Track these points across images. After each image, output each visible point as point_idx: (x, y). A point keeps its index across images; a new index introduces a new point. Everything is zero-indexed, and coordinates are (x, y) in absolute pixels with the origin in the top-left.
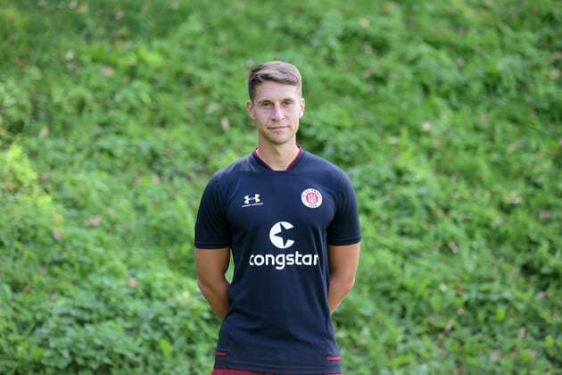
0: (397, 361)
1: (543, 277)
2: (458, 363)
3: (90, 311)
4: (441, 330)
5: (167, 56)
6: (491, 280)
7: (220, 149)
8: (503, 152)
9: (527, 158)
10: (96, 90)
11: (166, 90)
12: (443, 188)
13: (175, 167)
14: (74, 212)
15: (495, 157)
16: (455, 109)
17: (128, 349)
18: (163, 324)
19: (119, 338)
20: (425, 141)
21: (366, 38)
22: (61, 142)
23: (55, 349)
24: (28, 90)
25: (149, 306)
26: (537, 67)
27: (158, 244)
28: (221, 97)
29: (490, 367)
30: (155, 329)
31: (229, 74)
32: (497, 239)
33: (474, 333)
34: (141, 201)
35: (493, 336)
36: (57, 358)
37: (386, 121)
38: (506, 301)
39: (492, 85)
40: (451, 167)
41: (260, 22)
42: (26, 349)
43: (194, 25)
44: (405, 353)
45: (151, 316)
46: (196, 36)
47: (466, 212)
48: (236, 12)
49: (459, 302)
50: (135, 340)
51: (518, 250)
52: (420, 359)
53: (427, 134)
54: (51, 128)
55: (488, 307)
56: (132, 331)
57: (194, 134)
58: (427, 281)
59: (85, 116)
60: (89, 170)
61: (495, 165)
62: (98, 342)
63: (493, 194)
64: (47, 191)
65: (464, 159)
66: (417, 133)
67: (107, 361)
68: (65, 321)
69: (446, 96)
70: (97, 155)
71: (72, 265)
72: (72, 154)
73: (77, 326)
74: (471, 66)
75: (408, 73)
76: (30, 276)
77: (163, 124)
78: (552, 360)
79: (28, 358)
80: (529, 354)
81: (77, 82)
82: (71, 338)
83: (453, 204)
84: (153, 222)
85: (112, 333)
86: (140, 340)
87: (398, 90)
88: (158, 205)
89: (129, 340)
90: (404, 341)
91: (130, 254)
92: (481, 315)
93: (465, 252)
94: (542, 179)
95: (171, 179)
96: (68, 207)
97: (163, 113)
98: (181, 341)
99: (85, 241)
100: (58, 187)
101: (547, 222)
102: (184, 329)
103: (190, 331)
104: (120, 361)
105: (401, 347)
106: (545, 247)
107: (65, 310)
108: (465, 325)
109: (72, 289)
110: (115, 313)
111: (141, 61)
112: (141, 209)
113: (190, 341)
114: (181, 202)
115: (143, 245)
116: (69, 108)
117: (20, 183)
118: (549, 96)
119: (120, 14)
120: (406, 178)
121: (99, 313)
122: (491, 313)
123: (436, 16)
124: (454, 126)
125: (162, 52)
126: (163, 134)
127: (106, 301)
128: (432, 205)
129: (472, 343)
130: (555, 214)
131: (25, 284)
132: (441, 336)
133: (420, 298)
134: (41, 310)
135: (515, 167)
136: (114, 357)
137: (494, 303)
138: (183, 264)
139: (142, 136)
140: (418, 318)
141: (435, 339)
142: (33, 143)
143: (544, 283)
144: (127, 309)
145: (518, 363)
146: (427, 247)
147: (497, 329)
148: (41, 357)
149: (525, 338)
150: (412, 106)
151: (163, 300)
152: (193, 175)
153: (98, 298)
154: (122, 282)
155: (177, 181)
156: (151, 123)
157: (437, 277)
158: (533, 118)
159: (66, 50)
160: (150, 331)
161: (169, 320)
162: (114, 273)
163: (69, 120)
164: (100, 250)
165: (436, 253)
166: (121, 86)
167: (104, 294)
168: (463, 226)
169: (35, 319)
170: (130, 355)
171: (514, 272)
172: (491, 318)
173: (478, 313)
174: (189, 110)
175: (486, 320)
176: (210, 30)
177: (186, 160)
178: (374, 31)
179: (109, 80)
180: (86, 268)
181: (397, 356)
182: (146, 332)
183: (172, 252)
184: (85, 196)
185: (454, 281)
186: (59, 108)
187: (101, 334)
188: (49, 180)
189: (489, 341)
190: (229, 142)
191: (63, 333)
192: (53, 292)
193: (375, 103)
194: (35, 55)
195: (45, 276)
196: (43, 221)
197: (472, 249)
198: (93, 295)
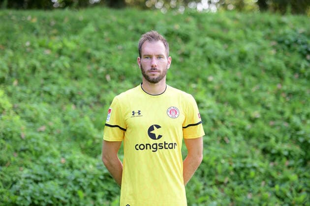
0: (201, 199)
1: (273, 155)
2: (232, 200)
3: (41, 176)
4: (222, 183)
5: (78, 44)
6: (246, 157)
7: (106, 91)
8: (249, 91)
9: (262, 95)
10: (42, 61)
11: (77, 61)
12: (221, 109)
13: (83, 100)
14: (31, 124)
15: (246, 94)
16: (225, 70)
17: (61, 196)
18: (79, 182)
19: (57, 190)
20: (210, 86)
21: (179, 35)
22: (24, 88)
23: (23, 196)
24: (6, 61)
25: (72, 172)
26: (264, 49)
27: (75, 140)
28: (106, 64)
29: (247, 202)
30: (75, 185)
31: (109, 53)
32: (249, 136)
33: (239, 184)
34: (66, 118)
35: (249, 186)
36: (24, 201)
37: (190, 76)
38: (254, 168)
39: (242, 58)
40: (224, 99)
41: (125, 27)
42: (8, 196)
43: (91, 28)
44: (205, 195)
45: (73, 178)
46: (92, 34)
47: (232, 122)
48: (112, 22)
49: (231, 168)
50: (65, 190)
51: (260, 142)
52: (212, 198)
53: (211, 83)
54: (19, 80)
55: (246, 171)
56: (63, 186)
57: (93, 84)
58: (214, 158)
59: (36, 75)
60: (39, 102)
61: (246, 98)
62: (46, 192)
63: (246, 113)
64: (17, 113)
65: (230, 95)
66: (206, 82)
67: (50, 202)
68: (28, 181)
69: (219, 63)
70: (43, 95)
71: (31, 152)
72: (30, 94)
73: (34, 184)
74: (231, 48)
75: (200, 52)
76: (9, 158)
77: (76, 78)
78: (279, 197)
79: (9, 201)
80: (267, 195)
81: (31, 58)
82: (32, 190)
83: (226, 118)
84: (73, 129)
85: (53, 187)
86: (67, 191)
87: (196, 60)
88: (75, 120)
89: (62, 191)
90: (204, 189)
91: (61, 146)
92: (242, 175)
93: (233, 143)
94: (270, 105)
95: (81, 106)
96: (29, 122)
97: (77, 73)
98: (89, 191)
99: (38, 139)
100: (23, 111)
101: (273, 127)
102: (90, 185)
103: (93, 186)
104: (57, 202)
105: (202, 192)
106: (273, 140)
107: (28, 175)
108: (234, 180)
109: (31, 164)
110: (54, 177)
111: (64, 46)
112: (66, 122)
113: (93, 191)
114: (87, 118)
115: (67, 141)
116: (27, 71)
117: (4, 109)
118: (271, 63)
119: (53, 23)
120: (202, 105)
121: (45, 176)
122: (247, 174)
123: (213, 23)
124: (224, 78)
125: (75, 41)
126: (77, 83)
127: (49, 171)
128: (215, 118)
129: (238, 190)
130: (277, 123)
131: (7, 162)
132: (222, 186)
133: (211, 167)
134: (15, 175)
135: (256, 99)
136: (54, 200)
137: (249, 169)
138: (89, 150)
139: (66, 85)
140: (210, 177)
141: (219, 188)
142: (10, 88)
143: (273, 158)
144: (60, 174)
145: (262, 200)
146: (214, 140)
147: (250, 182)
148: (16, 200)
149: (264, 186)
150: (203, 68)
151: (79, 169)
152: (93, 104)
153: (45, 169)
154: (57, 160)
155: (84, 108)
156: (70, 77)
157: (219, 155)
158: (264, 74)
159: (26, 41)
160: (73, 186)
161: (82, 180)
162: (53, 156)
163: (28, 77)
164: (46, 144)
165: (218, 143)
166: (54, 59)
167: (48, 167)
168: (231, 129)
169: (12, 180)
170: (62, 199)
171: (258, 153)
172: (248, 177)
173: (241, 174)
174: (90, 71)
175: (245, 178)
176: (99, 30)
177: (88, 97)
178: (182, 31)
179: (49, 56)
180: (38, 153)
181: (201, 196)
182: (71, 186)
183: (83, 144)
184: (37, 116)
185: (228, 158)
186: (23, 70)
187: (47, 188)
188: (18, 108)
189: (247, 188)
190: (110, 87)
191: (27, 188)
192: (21, 166)
193: (184, 67)
194: (10, 44)
195: (17, 157)
196: (16, 129)
197: (236, 141)
198: (42, 167)
